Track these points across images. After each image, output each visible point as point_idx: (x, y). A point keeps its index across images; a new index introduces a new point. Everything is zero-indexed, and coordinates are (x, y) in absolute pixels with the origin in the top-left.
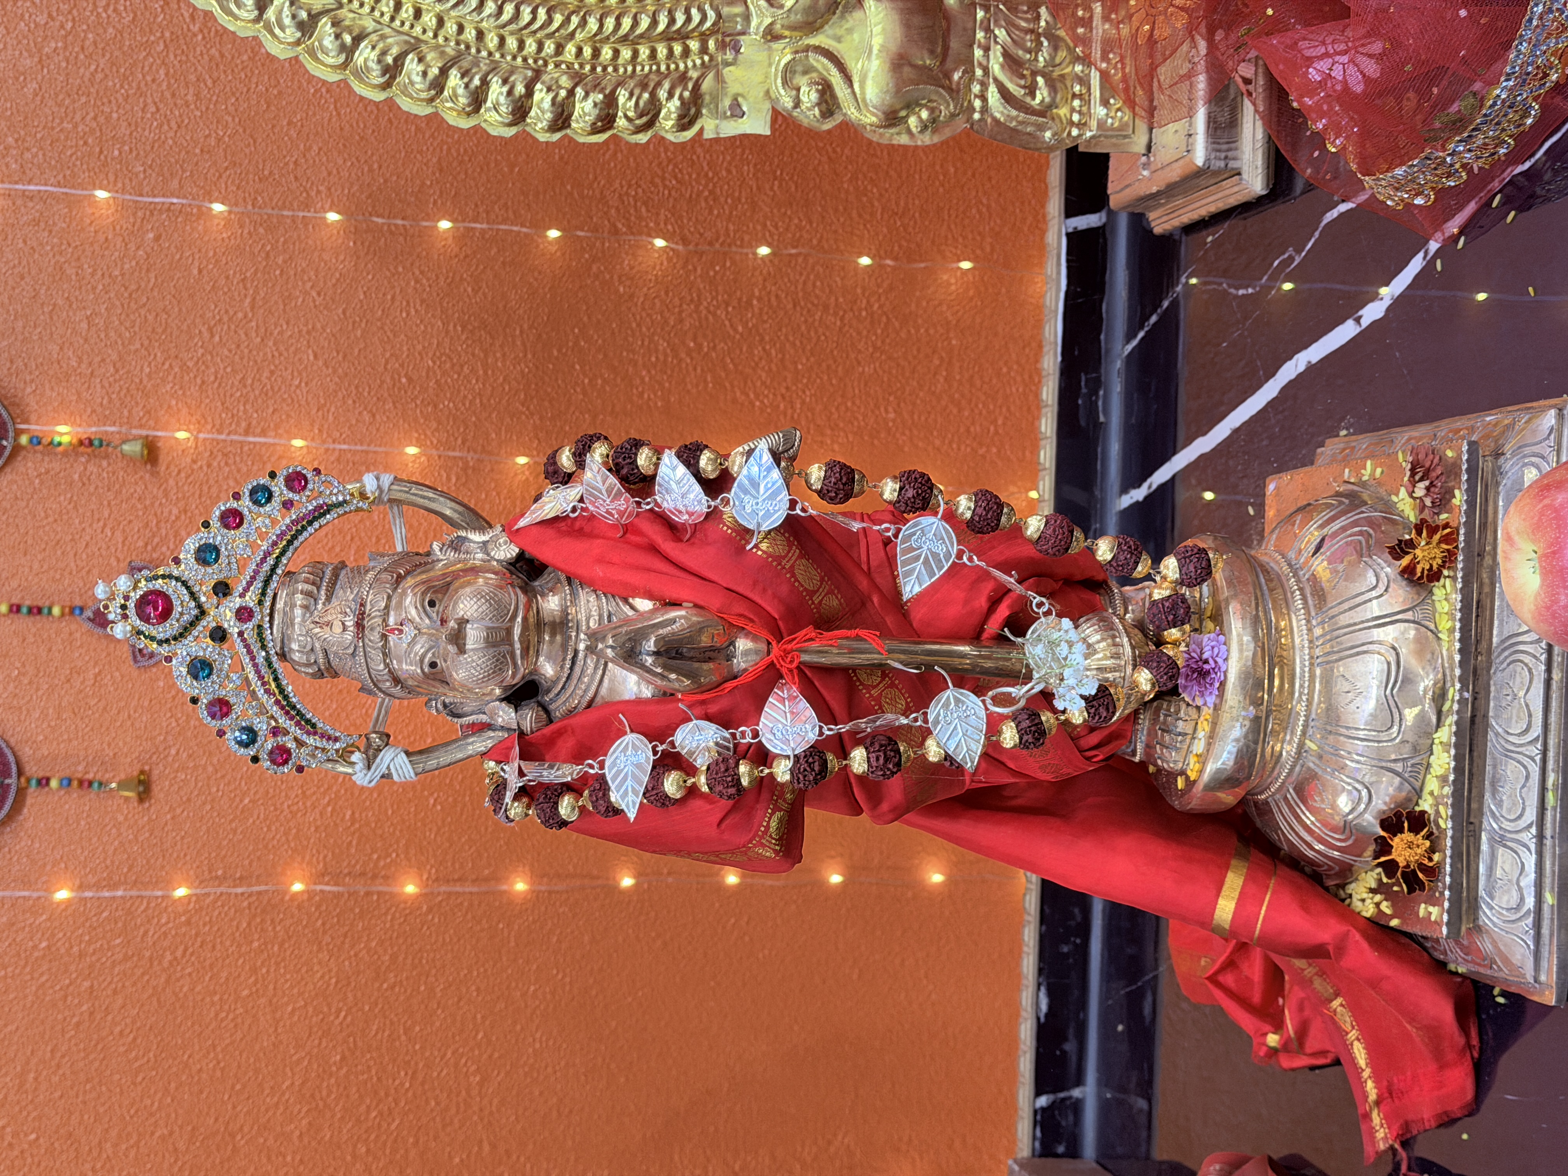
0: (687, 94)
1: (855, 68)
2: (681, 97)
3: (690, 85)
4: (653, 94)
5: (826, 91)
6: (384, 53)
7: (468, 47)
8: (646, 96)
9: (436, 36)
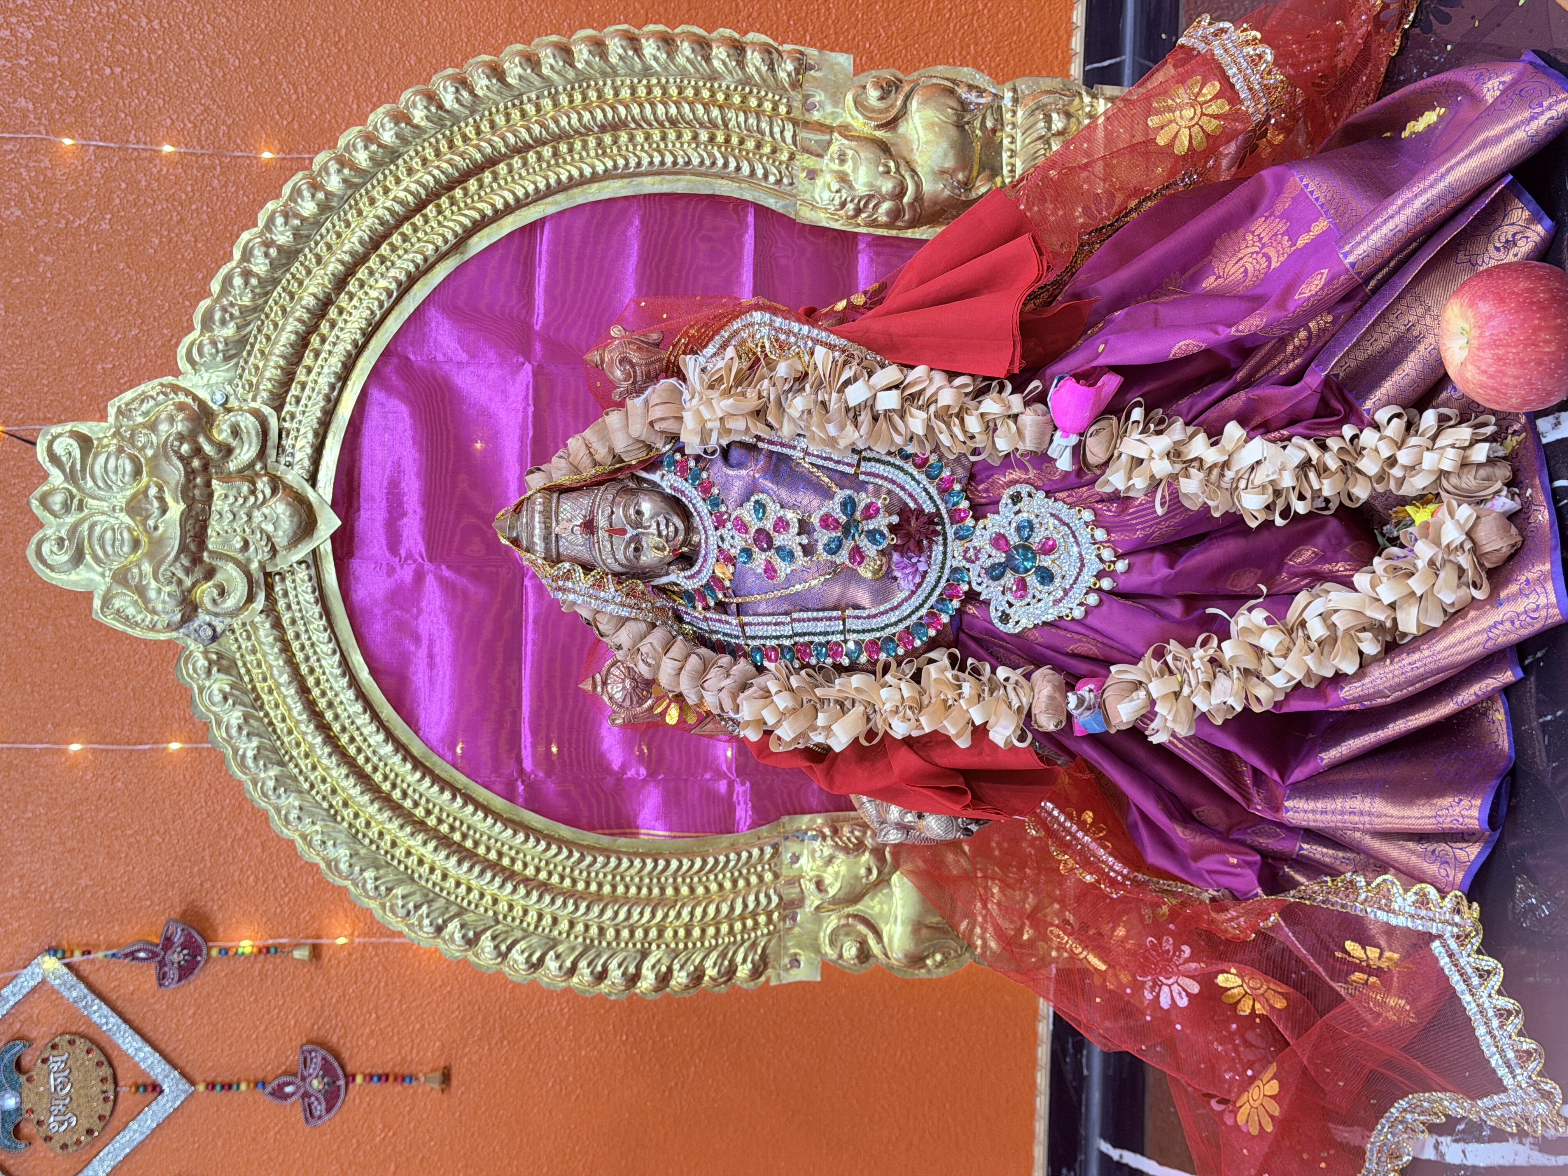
0: (757, 957)
1: (885, 931)
2: (753, 962)
3: (759, 951)
4: (732, 961)
5: (863, 946)
6: (530, 955)
7: (592, 941)
8: (726, 963)
9: (568, 935)
